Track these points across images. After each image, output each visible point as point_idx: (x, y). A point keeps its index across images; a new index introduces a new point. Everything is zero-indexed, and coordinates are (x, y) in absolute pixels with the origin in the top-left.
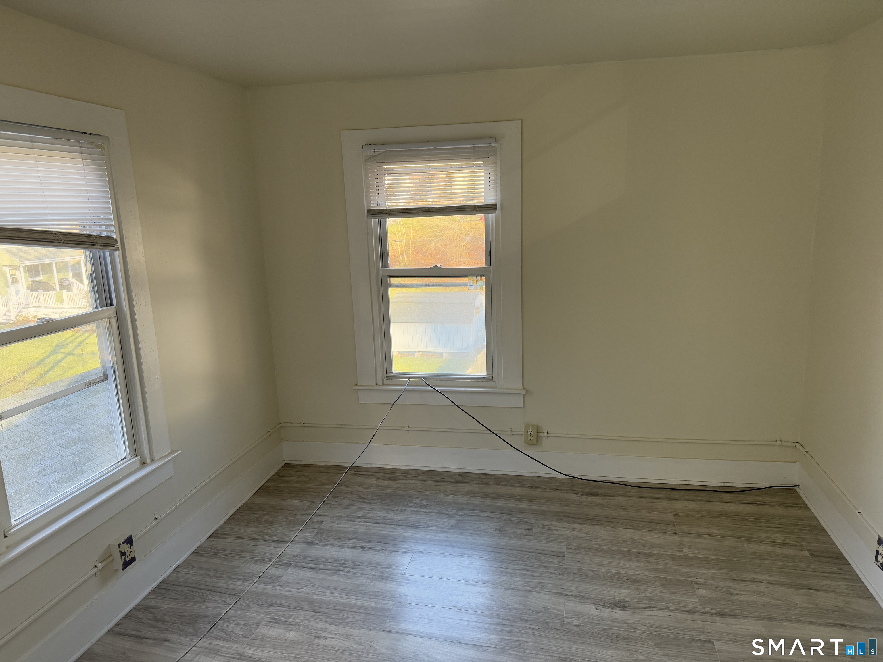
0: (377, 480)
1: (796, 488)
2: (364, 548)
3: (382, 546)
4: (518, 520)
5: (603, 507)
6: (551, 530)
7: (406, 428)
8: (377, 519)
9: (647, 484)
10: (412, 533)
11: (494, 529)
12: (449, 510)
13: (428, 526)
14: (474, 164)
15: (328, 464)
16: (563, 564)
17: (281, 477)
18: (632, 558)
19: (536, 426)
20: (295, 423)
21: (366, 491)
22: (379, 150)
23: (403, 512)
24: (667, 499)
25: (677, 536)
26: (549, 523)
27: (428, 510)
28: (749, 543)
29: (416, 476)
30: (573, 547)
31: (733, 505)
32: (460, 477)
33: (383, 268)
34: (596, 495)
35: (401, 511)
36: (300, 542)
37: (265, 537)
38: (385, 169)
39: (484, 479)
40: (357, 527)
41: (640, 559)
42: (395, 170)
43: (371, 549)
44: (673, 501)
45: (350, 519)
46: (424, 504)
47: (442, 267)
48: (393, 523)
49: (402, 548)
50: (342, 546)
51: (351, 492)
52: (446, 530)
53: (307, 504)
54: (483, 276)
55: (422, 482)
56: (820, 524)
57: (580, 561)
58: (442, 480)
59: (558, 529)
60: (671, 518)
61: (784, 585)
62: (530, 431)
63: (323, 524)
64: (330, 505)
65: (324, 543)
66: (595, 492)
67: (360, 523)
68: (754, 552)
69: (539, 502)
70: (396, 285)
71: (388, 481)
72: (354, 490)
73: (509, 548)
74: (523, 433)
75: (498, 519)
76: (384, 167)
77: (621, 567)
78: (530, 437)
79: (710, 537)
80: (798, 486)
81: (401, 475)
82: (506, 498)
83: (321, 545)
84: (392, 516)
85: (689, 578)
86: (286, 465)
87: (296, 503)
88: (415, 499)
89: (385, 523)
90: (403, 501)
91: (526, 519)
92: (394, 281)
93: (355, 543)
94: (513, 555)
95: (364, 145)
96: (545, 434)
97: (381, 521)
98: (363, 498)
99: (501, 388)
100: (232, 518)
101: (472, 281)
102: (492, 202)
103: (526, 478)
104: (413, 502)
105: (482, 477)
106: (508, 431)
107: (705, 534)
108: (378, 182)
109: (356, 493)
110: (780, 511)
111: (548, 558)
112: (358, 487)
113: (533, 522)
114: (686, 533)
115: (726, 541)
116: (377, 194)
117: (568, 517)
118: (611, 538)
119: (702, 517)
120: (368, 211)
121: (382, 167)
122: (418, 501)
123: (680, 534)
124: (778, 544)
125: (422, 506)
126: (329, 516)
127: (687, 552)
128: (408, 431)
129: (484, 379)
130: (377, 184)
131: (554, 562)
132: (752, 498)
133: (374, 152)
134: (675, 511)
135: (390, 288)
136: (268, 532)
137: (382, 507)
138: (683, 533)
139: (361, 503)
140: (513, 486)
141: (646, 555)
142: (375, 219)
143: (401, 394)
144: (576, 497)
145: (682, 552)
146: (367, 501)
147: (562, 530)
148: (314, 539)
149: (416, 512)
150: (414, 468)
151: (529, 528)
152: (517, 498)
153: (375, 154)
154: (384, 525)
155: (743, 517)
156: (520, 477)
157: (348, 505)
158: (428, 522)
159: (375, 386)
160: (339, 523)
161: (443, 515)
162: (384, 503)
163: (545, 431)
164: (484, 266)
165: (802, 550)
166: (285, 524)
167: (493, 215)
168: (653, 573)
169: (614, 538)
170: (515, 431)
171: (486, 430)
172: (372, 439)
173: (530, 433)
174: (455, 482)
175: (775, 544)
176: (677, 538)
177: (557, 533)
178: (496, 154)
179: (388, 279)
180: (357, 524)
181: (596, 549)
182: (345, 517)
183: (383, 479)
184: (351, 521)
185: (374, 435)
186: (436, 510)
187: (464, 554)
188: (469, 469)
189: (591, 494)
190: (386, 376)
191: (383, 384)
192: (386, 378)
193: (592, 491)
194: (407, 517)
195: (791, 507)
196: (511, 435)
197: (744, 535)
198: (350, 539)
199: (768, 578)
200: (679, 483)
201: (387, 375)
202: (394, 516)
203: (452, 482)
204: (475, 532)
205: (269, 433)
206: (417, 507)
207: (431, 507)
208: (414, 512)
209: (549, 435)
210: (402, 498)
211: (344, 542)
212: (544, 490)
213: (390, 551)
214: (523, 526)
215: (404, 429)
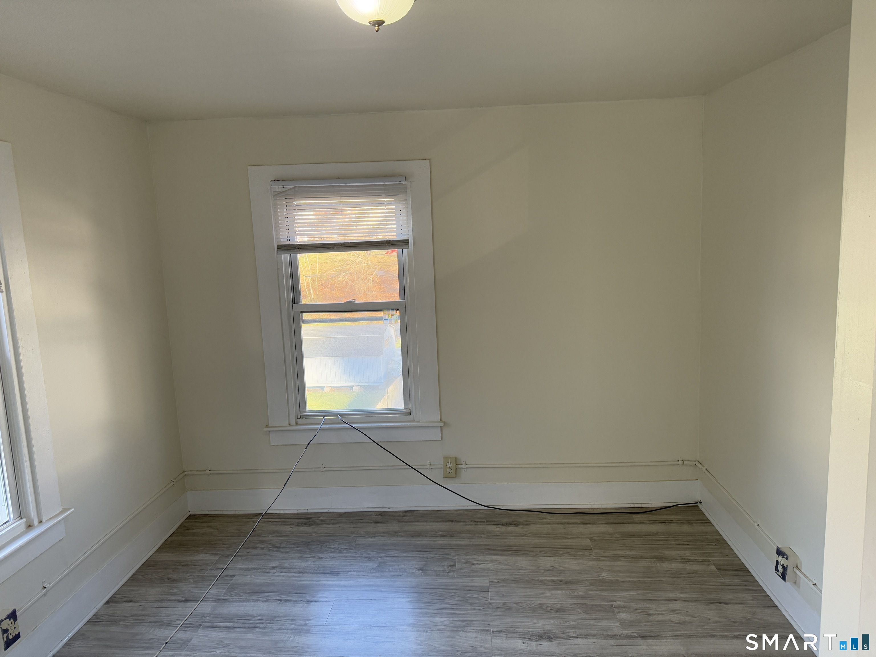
0: (292, 527)
1: (699, 504)
2: (281, 600)
3: (300, 597)
4: (440, 557)
5: (524, 536)
6: (473, 564)
7: (323, 469)
8: (293, 569)
9: (562, 510)
10: (332, 581)
11: (416, 569)
12: (369, 553)
13: (349, 572)
14: (385, 201)
15: (237, 513)
16: (488, 599)
17: (186, 529)
18: (555, 586)
19: (455, 458)
20: (200, 471)
21: (281, 539)
22: (289, 186)
23: (321, 558)
24: (583, 524)
25: (595, 561)
26: (471, 557)
27: (347, 555)
28: (661, 562)
29: (332, 519)
30: (496, 581)
31: (643, 525)
32: (380, 516)
33: (295, 303)
34: (515, 525)
35: (318, 558)
36: (210, 599)
37: (169, 598)
38: (295, 204)
39: (404, 516)
40: (272, 578)
41: (562, 587)
42: (305, 206)
43: (288, 601)
44: (589, 526)
45: (264, 570)
46: (343, 548)
47: (356, 302)
48: (311, 571)
49: (321, 597)
50: (256, 600)
51: (264, 542)
52: (367, 574)
53: (217, 558)
54: (398, 309)
55: (340, 525)
56: (723, 538)
57: (503, 594)
58: (360, 521)
59: (480, 562)
60: (588, 543)
61: (696, 601)
62: (449, 464)
63: (234, 578)
64: (242, 557)
65: (237, 598)
66: (514, 522)
67: (275, 574)
68: (667, 571)
69: (461, 536)
70: (309, 321)
71: (303, 526)
72: (266, 539)
73: (432, 587)
74: (442, 466)
75: (420, 557)
76: (294, 202)
77: (544, 597)
78: (449, 470)
79: (625, 559)
80: (700, 502)
81: (317, 519)
82: (427, 535)
83: (235, 601)
84: (310, 563)
85: (608, 602)
86: (191, 517)
87: (204, 557)
88: (332, 544)
89: (302, 572)
90: (320, 547)
91: (448, 555)
92: (306, 316)
93: (271, 596)
94: (437, 595)
95: (272, 181)
96: (464, 466)
97: (298, 570)
98: (277, 547)
99: (419, 422)
100: (132, 580)
101: (387, 315)
102: (404, 238)
103: (447, 512)
104: (330, 548)
105: (402, 514)
106: (427, 465)
107: (620, 557)
108: (287, 218)
109: (269, 542)
110: (686, 528)
111: (472, 594)
112: (271, 535)
113: (456, 558)
114: (602, 557)
115: (640, 562)
116: (287, 229)
117: (490, 549)
118: (533, 568)
119: (617, 540)
120: (278, 246)
121: (291, 202)
122: (336, 546)
123: (598, 559)
124: (687, 560)
125: (340, 551)
126: (240, 569)
127: (606, 576)
128: (323, 472)
129: (401, 413)
130: (287, 220)
131: (478, 598)
132: (659, 518)
133: (283, 188)
134: (591, 535)
135: (302, 324)
136: (174, 591)
137: (298, 555)
138: (600, 557)
139: (275, 552)
140: (433, 522)
141: (567, 582)
142: (285, 255)
143: (317, 433)
144: (496, 528)
145: (601, 576)
146: (281, 550)
147: (484, 564)
148: (225, 595)
149: (335, 557)
150: (330, 511)
151: (452, 564)
152: (439, 534)
153: (284, 190)
154: (301, 574)
155: (654, 537)
156: (439, 512)
157: (262, 556)
158: (348, 568)
159: (287, 426)
160: (252, 575)
161: (363, 558)
162: (299, 551)
163: (463, 463)
164: (398, 299)
165: (709, 565)
166: (192, 581)
167: (405, 251)
168: (576, 601)
169: (535, 568)
170: (434, 465)
171: (405, 466)
172: (286, 483)
173: (449, 465)
174: (374, 522)
175: (685, 561)
176: (594, 563)
177: (479, 567)
178: (406, 191)
179: (301, 314)
180: (272, 575)
181: (519, 580)
182: (258, 569)
183: (298, 525)
184: (265, 572)
185: (289, 478)
186: (356, 554)
187: (387, 598)
188: (389, 508)
189: (510, 524)
190: (299, 415)
191: (297, 424)
192: (299, 417)
193: (510, 521)
194: (325, 563)
195: (696, 523)
196: (430, 469)
197: (656, 554)
198: (264, 592)
199: (681, 595)
200: (593, 506)
201: (301, 415)
202: (311, 564)
203: (372, 523)
204: (397, 574)
205: (172, 483)
206: (335, 552)
207: (351, 552)
208: (332, 557)
209: (467, 466)
210: (319, 544)
211: (259, 596)
212: (464, 524)
213: (309, 602)
214: (446, 563)
215: (319, 469)
